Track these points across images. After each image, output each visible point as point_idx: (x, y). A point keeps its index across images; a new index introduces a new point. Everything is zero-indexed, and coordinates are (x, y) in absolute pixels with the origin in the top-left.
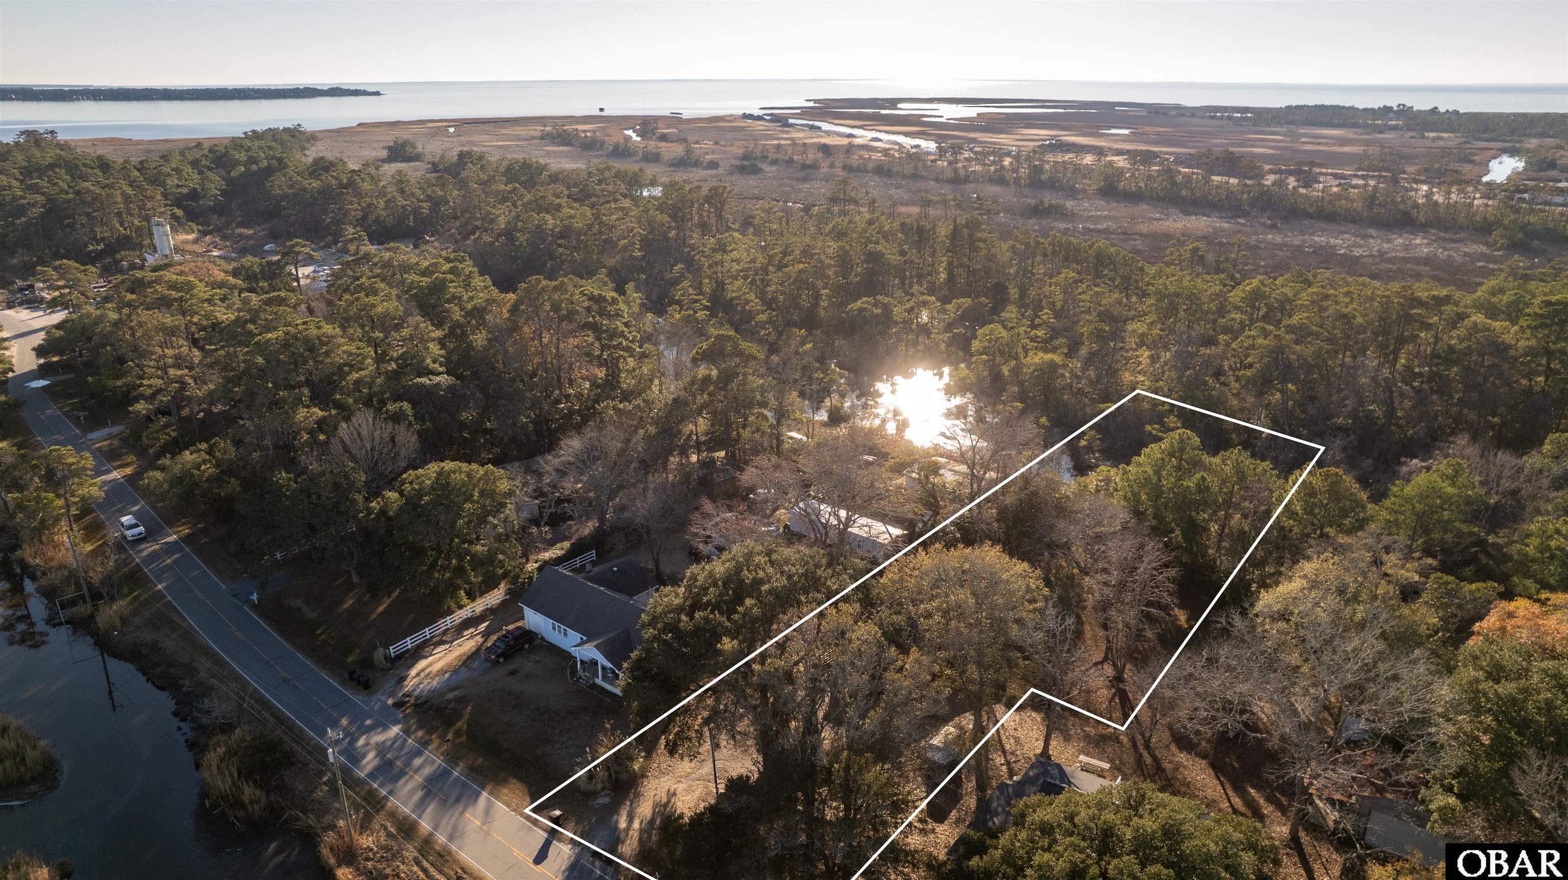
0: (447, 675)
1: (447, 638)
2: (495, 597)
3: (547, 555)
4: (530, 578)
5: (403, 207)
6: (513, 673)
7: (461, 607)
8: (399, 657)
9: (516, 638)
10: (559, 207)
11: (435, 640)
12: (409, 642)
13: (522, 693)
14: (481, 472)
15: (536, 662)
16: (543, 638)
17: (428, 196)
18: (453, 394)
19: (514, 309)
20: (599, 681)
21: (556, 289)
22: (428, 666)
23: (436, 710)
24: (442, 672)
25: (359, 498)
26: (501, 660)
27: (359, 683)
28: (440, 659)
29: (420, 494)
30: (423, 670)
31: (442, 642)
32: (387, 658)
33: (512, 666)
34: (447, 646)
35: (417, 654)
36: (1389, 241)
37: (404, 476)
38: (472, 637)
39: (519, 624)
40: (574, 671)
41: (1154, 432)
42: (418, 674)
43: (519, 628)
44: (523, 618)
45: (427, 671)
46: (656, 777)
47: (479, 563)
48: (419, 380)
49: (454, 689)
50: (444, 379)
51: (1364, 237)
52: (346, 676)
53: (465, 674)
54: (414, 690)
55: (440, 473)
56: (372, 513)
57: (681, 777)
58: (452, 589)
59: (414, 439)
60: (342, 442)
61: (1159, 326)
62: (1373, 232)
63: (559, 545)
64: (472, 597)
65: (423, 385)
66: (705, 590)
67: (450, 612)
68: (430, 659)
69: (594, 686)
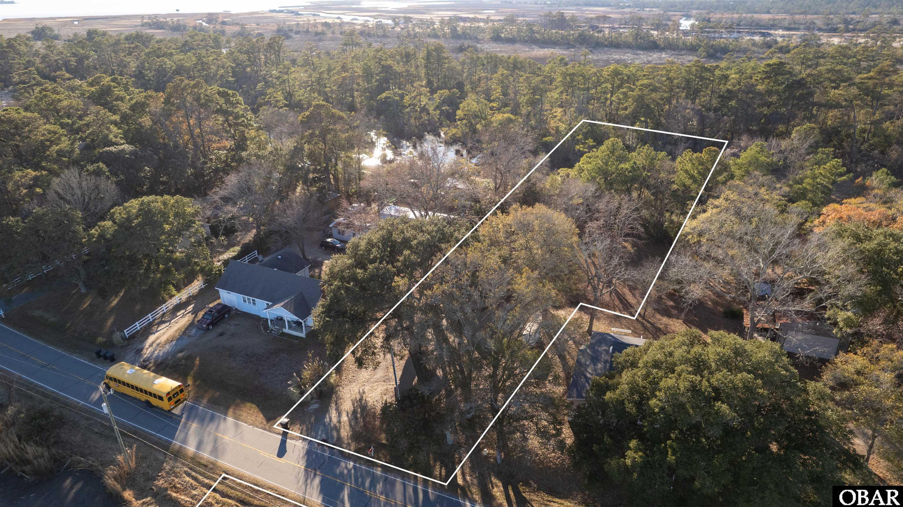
0: (174, 343)
1: (166, 318)
2: (197, 285)
3: (226, 256)
4: (220, 271)
5: (56, 61)
6: (221, 334)
7: (171, 296)
8: (133, 337)
9: (219, 311)
10: (171, 54)
11: (156, 321)
12: (138, 325)
13: (232, 347)
14: (172, 201)
15: (236, 325)
16: (236, 309)
17: (73, 53)
18: (136, 157)
19: (167, 101)
20: (286, 330)
21: (195, 86)
22: (158, 338)
23: (171, 368)
24: (168, 341)
25: (80, 228)
26: (211, 327)
27: (106, 358)
28: (164, 333)
29: (129, 219)
30: (153, 343)
31: (164, 322)
32: (124, 338)
33: (220, 330)
34: (168, 324)
35: (147, 331)
36: (650, 56)
37: (112, 211)
38: (184, 316)
39: (218, 301)
40: (266, 327)
41: (581, 149)
42: (151, 345)
43: (219, 304)
44: (219, 298)
45: (158, 341)
46: (347, 385)
47: (180, 265)
48: (107, 148)
49: (181, 351)
50: (127, 147)
51: (637, 54)
52: (94, 355)
53: (186, 341)
54: (151, 356)
55: (142, 204)
56: (93, 237)
57: (364, 382)
58: (163, 284)
59: (113, 186)
60: (56, 192)
61: (565, 94)
62: (641, 52)
63: (231, 249)
64: (179, 289)
65: (111, 152)
66: (369, 251)
67: (165, 301)
68: (157, 334)
69: (284, 334)
